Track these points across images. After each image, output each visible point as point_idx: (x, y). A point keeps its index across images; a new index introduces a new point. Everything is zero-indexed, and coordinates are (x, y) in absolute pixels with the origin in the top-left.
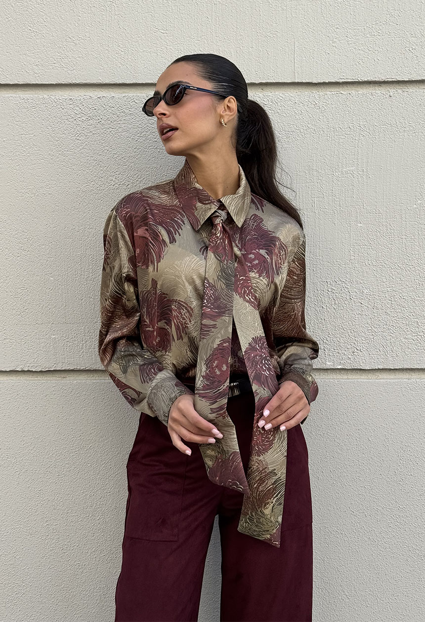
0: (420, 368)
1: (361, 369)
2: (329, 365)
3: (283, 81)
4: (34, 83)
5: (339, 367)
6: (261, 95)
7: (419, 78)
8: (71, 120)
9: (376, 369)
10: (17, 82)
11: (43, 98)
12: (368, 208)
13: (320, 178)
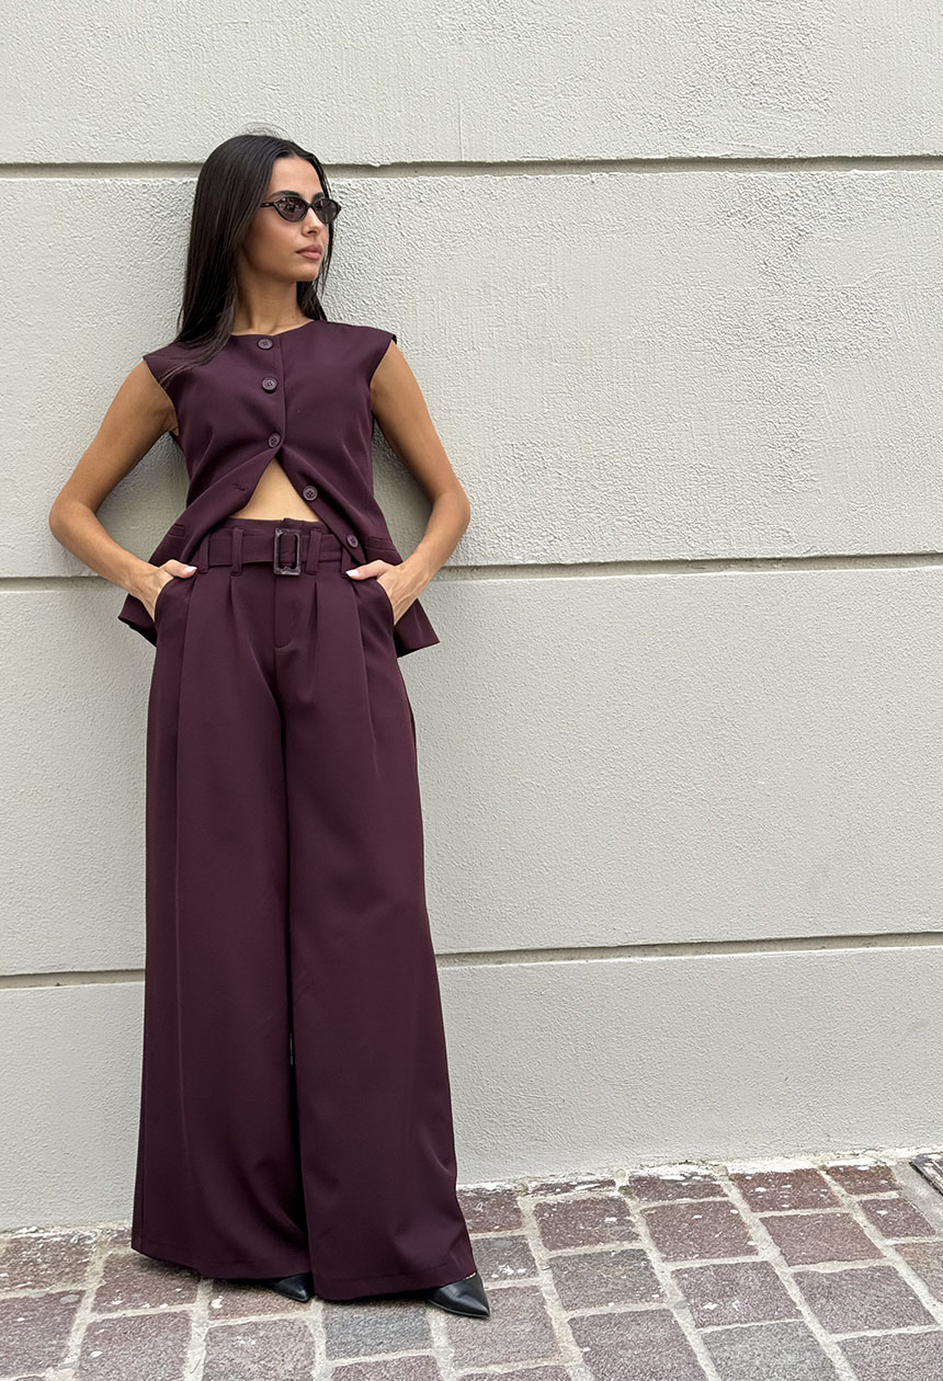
0: (638, 559)
1: (560, 565)
2: (518, 560)
3: (445, 160)
4: (90, 161)
5: (531, 562)
6: (414, 180)
7: (631, 157)
8: (147, 216)
9: (580, 564)
10: (65, 161)
11: (105, 185)
12: (567, 341)
13: (500, 298)
